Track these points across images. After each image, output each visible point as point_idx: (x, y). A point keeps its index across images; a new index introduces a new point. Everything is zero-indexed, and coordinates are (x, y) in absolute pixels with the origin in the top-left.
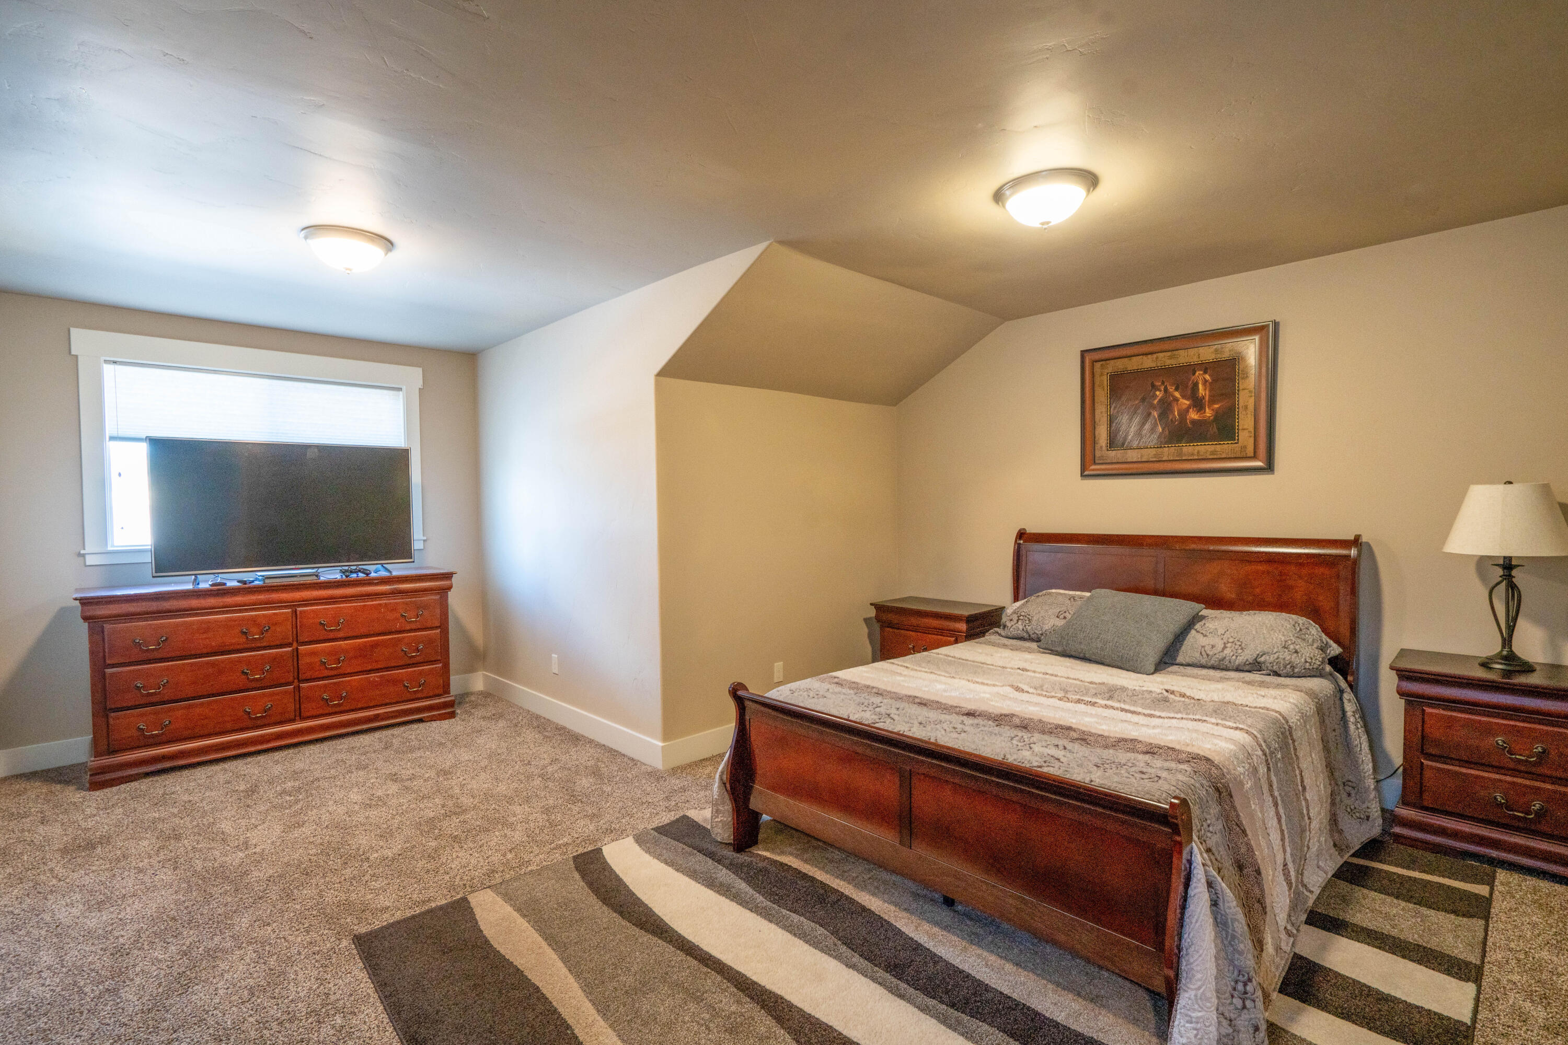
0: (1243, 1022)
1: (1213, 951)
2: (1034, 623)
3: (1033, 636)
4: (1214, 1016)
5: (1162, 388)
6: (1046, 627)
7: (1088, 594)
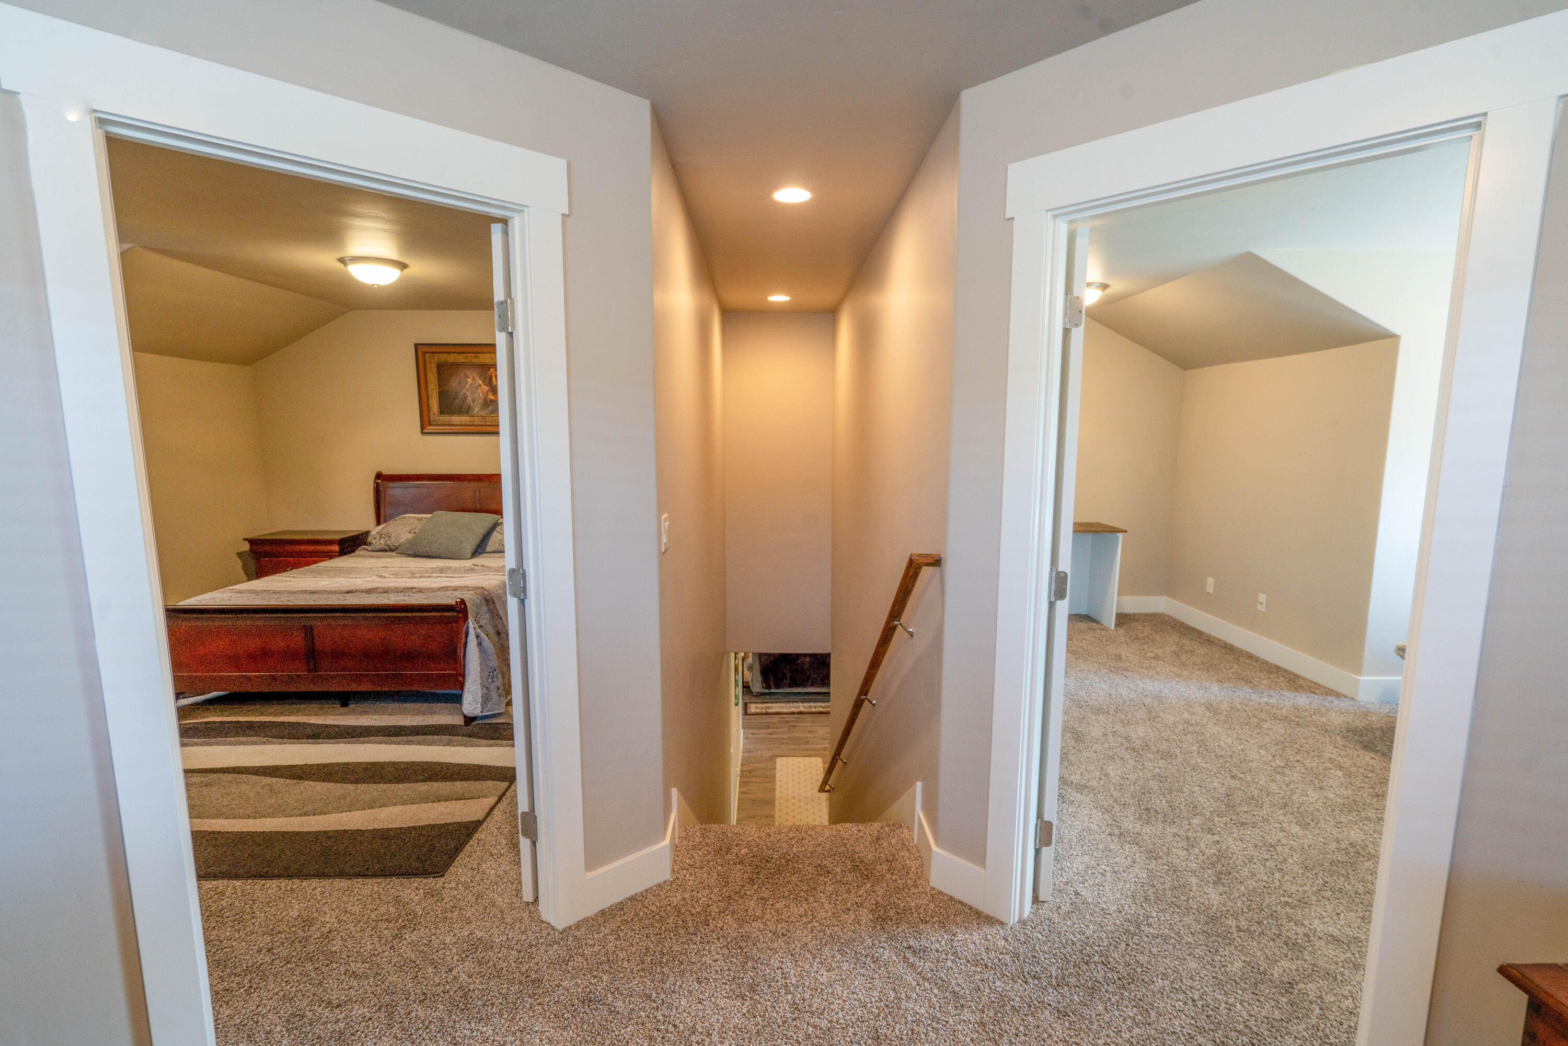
0: (493, 687)
1: (478, 661)
2: (393, 539)
3: (392, 548)
4: (480, 687)
5: (471, 377)
6: (402, 540)
7: (429, 516)
